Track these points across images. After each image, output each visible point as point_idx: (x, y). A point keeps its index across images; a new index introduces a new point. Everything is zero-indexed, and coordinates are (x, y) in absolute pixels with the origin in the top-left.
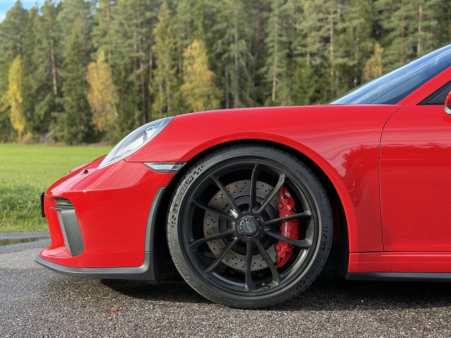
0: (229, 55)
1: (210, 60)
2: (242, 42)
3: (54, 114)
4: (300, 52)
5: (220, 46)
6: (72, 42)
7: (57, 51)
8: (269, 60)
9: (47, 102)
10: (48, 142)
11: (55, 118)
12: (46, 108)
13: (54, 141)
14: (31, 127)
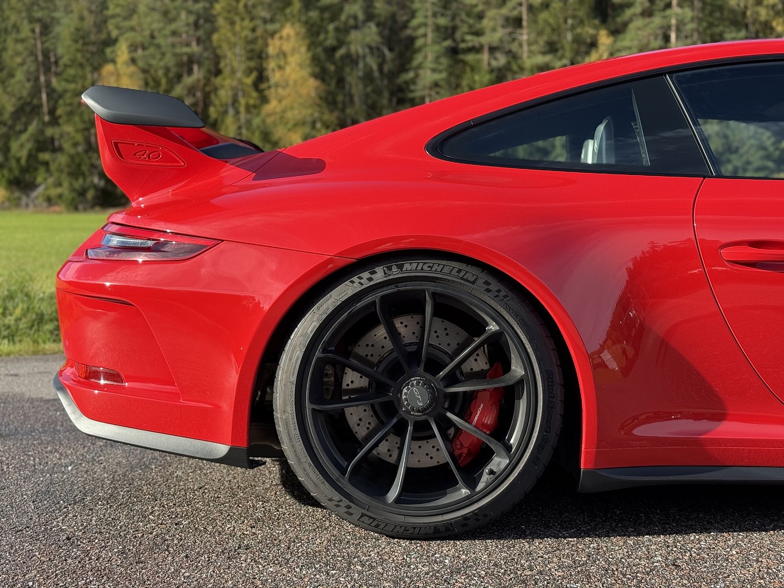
0: (349, 50)
1: (315, 60)
2: (370, 27)
3: (45, 156)
4: (470, 44)
5: (331, 34)
6: (72, 29)
7: (47, 45)
8: (418, 59)
9: (32, 135)
10: (35, 206)
11: (46, 164)
12: (29, 146)
13: (45, 205)
14: (6, 178)
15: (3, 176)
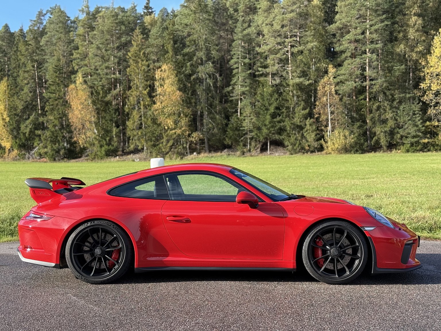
0: (198, 76)
1: (180, 81)
2: (209, 64)
3: (39, 132)
4: (261, 73)
5: (189, 68)
6: (54, 66)
7: (41, 73)
8: (234, 80)
9: (32, 121)
10: (33, 158)
11: (40, 136)
12: (30, 127)
13: (38, 158)
14: (17, 144)
15: (16, 143)
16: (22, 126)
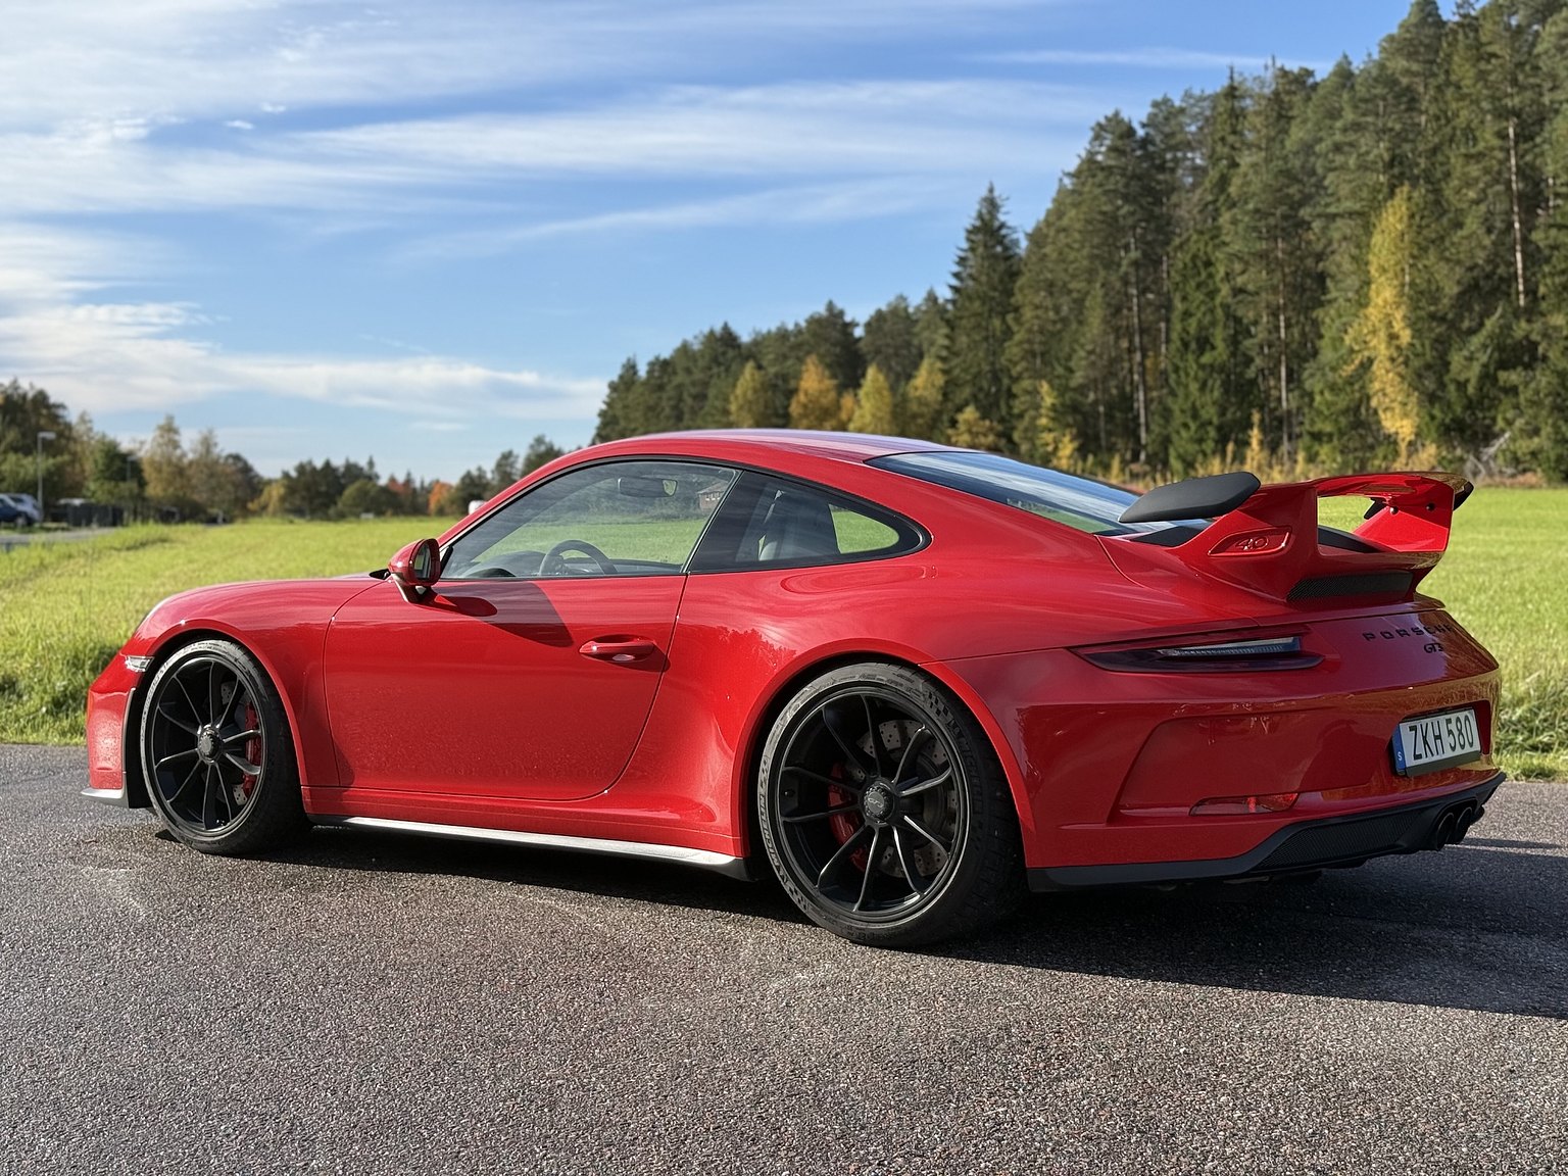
3: (1513, 377)
7: (1529, 158)
9: (1490, 337)
10: (1490, 474)
11: (1513, 391)
12: (1484, 359)
13: (1510, 471)
14: (1436, 422)
15: (1433, 418)
16: (1456, 359)
